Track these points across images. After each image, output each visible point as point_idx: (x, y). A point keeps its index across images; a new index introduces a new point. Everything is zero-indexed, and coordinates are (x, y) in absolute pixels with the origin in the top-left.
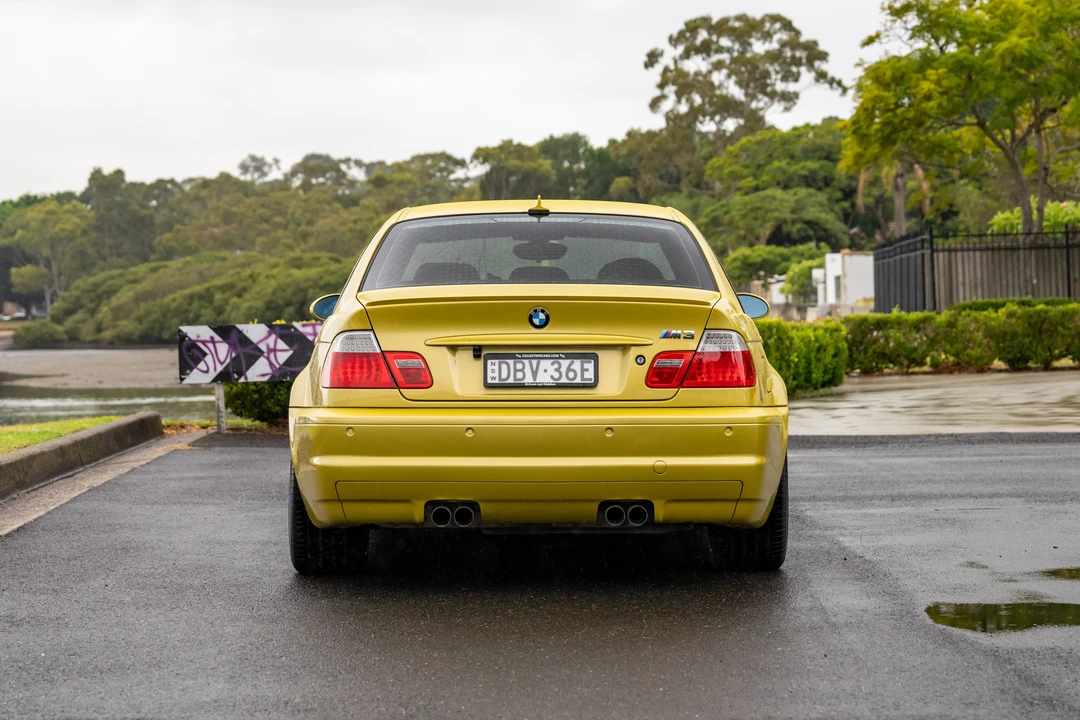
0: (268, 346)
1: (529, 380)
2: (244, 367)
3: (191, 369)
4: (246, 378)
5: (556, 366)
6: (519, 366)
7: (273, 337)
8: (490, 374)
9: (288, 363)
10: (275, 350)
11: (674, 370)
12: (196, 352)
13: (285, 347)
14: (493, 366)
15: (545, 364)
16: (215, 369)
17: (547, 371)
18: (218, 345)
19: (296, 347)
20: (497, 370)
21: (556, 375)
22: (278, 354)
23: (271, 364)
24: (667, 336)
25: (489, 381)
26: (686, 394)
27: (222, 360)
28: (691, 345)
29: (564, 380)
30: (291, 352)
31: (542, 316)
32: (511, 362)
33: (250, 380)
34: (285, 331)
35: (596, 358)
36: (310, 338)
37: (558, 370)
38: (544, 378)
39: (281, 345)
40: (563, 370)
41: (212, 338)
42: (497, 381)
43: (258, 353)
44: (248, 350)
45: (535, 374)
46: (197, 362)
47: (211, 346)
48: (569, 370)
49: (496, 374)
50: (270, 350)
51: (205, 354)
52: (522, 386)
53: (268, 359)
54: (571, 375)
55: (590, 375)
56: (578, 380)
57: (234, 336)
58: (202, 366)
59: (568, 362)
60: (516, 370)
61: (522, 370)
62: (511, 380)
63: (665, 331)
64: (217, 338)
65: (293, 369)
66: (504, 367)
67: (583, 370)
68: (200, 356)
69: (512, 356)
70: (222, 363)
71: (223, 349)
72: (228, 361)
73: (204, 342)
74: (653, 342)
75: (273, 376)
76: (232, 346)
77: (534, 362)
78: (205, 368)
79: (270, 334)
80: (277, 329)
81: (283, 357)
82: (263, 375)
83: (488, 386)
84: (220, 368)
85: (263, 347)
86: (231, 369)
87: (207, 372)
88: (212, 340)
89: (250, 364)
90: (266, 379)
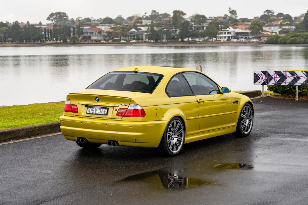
0: (274, 76)
1: (94, 113)
2: (269, 81)
3: (256, 82)
4: (269, 84)
5: (100, 110)
6: (93, 109)
7: (276, 74)
8: (88, 111)
9: (279, 81)
10: (276, 78)
11: (122, 113)
12: (258, 78)
13: (279, 77)
14: (89, 109)
15: (98, 109)
16: (262, 82)
17: (98, 111)
18: (263, 76)
19: (281, 77)
20: (90, 110)
21: (100, 112)
22: (277, 79)
23: (275, 81)
24: (121, 105)
25: (87, 112)
26: (125, 118)
27: (264, 80)
28: (126, 107)
29: (101, 113)
30: (280, 78)
31: (98, 99)
32: (92, 108)
33: (270, 85)
34: (279, 73)
35: (108, 109)
36: (285, 75)
37: (100, 111)
38: (97, 113)
39: (278, 76)
40: (101, 111)
41: (262, 74)
42: (89, 112)
43: (272, 78)
44: (270, 77)
45: (96, 111)
46: (258, 80)
47: (261, 76)
48: (102, 111)
49: (89, 111)
50: (275, 78)
51: (260, 78)
52: (93, 114)
53: (274, 80)
54: (102, 112)
55: (106, 112)
56: (103, 114)
57: (267, 74)
58: (259, 81)
59: (102, 109)
60: (93, 110)
61: (94, 110)
62: (91, 113)
63: (121, 104)
64: (263, 74)
65: (280, 83)
66: (91, 109)
67: (105, 111)
68: (259, 78)
69: (92, 107)
70: (263, 80)
71: (264, 77)
72: (265, 80)
73: (260, 75)
74: (119, 106)
75: (275, 84)
76: (266, 76)
77: (96, 109)
78: (260, 81)
79: (275, 74)
80: (277, 72)
81: (278, 79)
82: (273, 84)
83: (87, 113)
84: (263, 81)
85: (273, 77)
86: (265, 82)
87: (260, 82)
88: (262, 75)
89: (270, 81)
90: (273, 85)
